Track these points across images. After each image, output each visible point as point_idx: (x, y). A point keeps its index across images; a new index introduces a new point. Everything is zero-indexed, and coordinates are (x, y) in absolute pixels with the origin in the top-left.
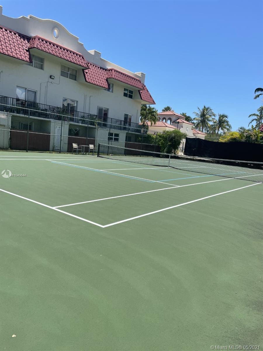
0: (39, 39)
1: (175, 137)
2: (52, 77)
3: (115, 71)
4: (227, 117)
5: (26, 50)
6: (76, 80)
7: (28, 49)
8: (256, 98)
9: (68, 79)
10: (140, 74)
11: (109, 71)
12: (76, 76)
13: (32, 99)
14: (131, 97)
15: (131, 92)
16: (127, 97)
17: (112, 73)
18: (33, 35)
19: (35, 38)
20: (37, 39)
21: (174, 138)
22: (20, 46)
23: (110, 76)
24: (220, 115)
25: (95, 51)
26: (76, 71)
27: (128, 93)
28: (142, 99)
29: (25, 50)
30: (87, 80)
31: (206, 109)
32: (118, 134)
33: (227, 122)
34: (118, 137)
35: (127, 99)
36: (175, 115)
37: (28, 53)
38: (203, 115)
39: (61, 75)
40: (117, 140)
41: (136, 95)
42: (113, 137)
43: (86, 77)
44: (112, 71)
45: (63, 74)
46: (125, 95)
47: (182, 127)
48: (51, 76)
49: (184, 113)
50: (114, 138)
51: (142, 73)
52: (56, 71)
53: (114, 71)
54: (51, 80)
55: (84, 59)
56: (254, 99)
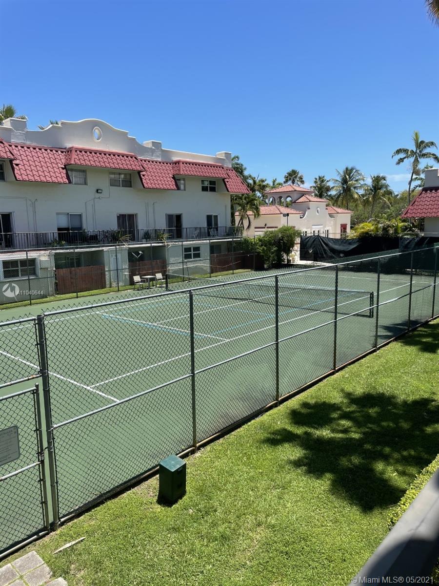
0: (76, 151)
1: (283, 237)
2: (99, 191)
3: (183, 163)
4: (385, 180)
5: (62, 168)
6: (131, 187)
7: (64, 167)
8: (398, 163)
9: (121, 188)
10: (224, 155)
11: (176, 164)
12: (131, 182)
13: (77, 225)
14: (213, 189)
15: (212, 183)
16: (208, 191)
17: (180, 168)
18: (68, 145)
19: (71, 151)
20: (74, 152)
21: (282, 240)
22: (54, 165)
23: (177, 172)
24: (374, 177)
25: (153, 142)
26: (130, 174)
27: (209, 186)
28: (228, 191)
29: (60, 168)
30: (146, 185)
31: (348, 172)
32: (199, 247)
33: (387, 186)
34: (199, 251)
35: (208, 194)
36: (295, 191)
37: (64, 171)
38: (345, 181)
39: (111, 185)
40: (197, 256)
41: (219, 186)
42: (192, 252)
43: (144, 181)
44: (179, 164)
45: (113, 183)
46: (204, 189)
47: (309, 209)
48: (97, 190)
49: (320, 176)
50: (194, 254)
51: (225, 153)
52: (103, 182)
53: (181, 163)
54: (98, 195)
55: (137, 159)
56: (396, 164)
